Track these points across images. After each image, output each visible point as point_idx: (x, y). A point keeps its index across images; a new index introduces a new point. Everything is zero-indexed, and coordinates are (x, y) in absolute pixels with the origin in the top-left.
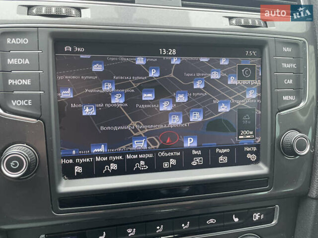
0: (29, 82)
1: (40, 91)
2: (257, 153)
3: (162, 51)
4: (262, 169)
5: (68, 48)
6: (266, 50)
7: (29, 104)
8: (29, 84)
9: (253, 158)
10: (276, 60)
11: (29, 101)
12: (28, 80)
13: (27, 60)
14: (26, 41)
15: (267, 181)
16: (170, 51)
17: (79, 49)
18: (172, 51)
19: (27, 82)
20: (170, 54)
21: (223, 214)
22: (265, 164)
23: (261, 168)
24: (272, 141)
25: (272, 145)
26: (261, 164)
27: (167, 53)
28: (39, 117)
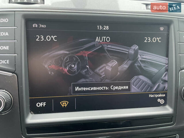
1: (15, 54)
2: (165, 98)
3: (99, 27)
4: (168, 110)
5: (35, 25)
7: (8, 63)
8: (8, 49)
9: (162, 101)
10: (179, 34)
11: (8, 61)
12: (7, 47)
13: (7, 33)
14: (6, 20)
15: (172, 118)
16: (105, 27)
17: (42, 26)
18: (106, 28)
20: (104, 29)
22: (171, 106)
26: (167, 107)
27: (102, 28)
28: (14, 71)
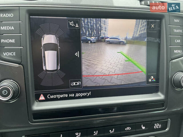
0: (14, 41)
1: (21, 47)
6: (164, 21)
7: (14, 55)
8: (14, 42)
10: (170, 27)
11: (14, 53)
12: (13, 40)
13: (13, 27)
14: (12, 15)
15: (163, 104)
19: (13, 41)
21: (135, 124)
22: (162, 93)
23: (159, 96)
24: (167, 79)
25: (167, 81)
26: (159, 93)
28: (20, 63)
